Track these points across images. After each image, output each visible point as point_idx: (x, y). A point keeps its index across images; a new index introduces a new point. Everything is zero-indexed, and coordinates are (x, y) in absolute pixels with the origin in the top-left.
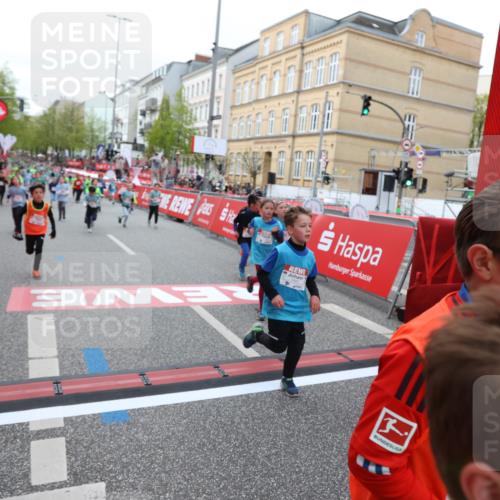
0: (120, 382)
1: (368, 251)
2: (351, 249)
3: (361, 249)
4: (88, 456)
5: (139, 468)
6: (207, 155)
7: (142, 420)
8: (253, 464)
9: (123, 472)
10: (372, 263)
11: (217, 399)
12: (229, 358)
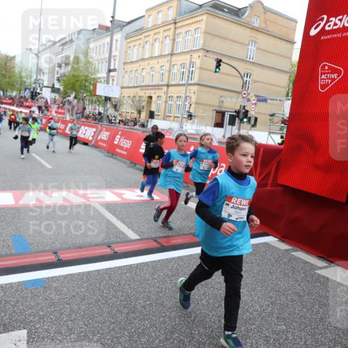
0: (39, 259)
4: (14, 312)
5: (51, 319)
6: (106, 97)
7: (54, 285)
8: (134, 312)
9: (40, 322)
11: (109, 269)
12: (119, 240)
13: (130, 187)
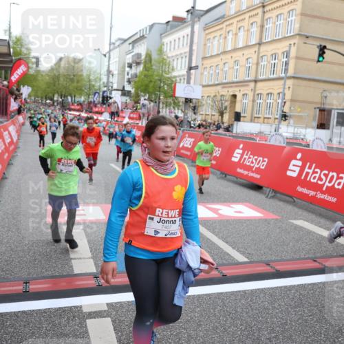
1: (333, 177)
2: (317, 175)
3: (326, 176)
6: (186, 99)
10: (336, 186)
12: (224, 262)
13: (225, 202)
